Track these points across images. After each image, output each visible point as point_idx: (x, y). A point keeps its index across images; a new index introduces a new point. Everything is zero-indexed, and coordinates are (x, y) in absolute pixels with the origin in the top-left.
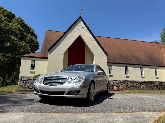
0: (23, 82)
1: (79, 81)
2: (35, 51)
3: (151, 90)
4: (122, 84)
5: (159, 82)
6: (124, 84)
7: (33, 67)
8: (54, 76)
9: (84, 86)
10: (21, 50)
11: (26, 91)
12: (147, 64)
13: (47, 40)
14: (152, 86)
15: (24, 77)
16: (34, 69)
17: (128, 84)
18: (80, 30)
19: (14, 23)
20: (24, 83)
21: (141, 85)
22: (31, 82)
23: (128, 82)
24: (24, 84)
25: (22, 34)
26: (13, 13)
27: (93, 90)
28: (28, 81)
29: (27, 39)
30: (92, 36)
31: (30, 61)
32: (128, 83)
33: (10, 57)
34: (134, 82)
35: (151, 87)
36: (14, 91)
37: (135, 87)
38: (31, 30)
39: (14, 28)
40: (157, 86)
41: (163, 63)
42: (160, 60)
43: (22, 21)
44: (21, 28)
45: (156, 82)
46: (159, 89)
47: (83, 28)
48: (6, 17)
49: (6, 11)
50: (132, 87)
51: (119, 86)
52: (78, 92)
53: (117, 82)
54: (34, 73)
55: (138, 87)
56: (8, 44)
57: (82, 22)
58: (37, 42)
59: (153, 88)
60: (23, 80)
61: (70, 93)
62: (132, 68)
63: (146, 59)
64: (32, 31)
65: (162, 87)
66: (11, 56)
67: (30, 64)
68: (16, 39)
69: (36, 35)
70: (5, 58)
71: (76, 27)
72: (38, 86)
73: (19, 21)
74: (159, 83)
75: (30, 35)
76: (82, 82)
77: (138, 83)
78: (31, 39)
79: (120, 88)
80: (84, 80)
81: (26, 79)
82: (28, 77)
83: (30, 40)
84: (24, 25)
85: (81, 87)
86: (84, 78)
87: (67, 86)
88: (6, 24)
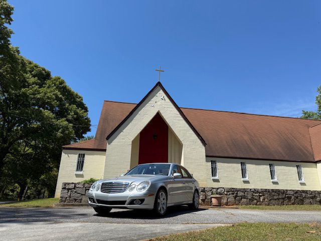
0: (67, 191)
1: (144, 188)
2: (83, 135)
3: (278, 205)
4: (226, 195)
5: (293, 191)
6: (230, 194)
7: (80, 166)
8: (113, 181)
9: (149, 193)
10: (59, 134)
11: (73, 205)
12: (281, 159)
13: (104, 119)
14: (280, 197)
15: (69, 184)
16: (82, 170)
17: (238, 195)
18: (159, 103)
19: (48, 87)
20: (69, 193)
21: (260, 196)
22: (79, 192)
23: (238, 191)
24: (69, 195)
25: (61, 105)
26: (47, 69)
27: (163, 199)
28: (75, 191)
29: (69, 114)
30: (178, 113)
31: (77, 156)
32: (237, 193)
33: (38, 147)
34: (248, 191)
35: (278, 199)
36: (54, 206)
37: (250, 199)
38: (77, 98)
39: (48, 97)
40: (289, 198)
41: (313, 156)
42: (307, 151)
43: (62, 82)
44: (61, 96)
45: (286, 190)
46: (293, 204)
47: (163, 101)
48: (36, 78)
49: (36, 66)
50: (245, 200)
51: (221, 198)
52: (142, 201)
53: (219, 190)
54: (82, 176)
55: (256, 199)
56: (36, 124)
57: (161, 90)
58: (86, 119)
59: (282, 202)
60: (67, 188)
61: (132, 202)
62: (254, 166)
63: (280, 149)
64: (78, 100)
65: (298, 200)
66: (40, 146)
67: (76, 161)
68: (51, 115)
69: (86, 106)
70: (27, 148)
71: (152, 100)
72: (94, 195)
73: (58, 83)
74: (292, 193)
75: (75, 106)
76: (147, 188)
77: (256, 193)
78: (76, 113)
79: (224, 201)
80: (149, 186)
81: (72, 186)
82: (75, 184)
83: (75, 116)
84: (66, 90)
85: (145, 195)
86: (150, 184)
87: (129, 194)
88: (36, 90)
